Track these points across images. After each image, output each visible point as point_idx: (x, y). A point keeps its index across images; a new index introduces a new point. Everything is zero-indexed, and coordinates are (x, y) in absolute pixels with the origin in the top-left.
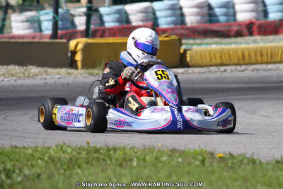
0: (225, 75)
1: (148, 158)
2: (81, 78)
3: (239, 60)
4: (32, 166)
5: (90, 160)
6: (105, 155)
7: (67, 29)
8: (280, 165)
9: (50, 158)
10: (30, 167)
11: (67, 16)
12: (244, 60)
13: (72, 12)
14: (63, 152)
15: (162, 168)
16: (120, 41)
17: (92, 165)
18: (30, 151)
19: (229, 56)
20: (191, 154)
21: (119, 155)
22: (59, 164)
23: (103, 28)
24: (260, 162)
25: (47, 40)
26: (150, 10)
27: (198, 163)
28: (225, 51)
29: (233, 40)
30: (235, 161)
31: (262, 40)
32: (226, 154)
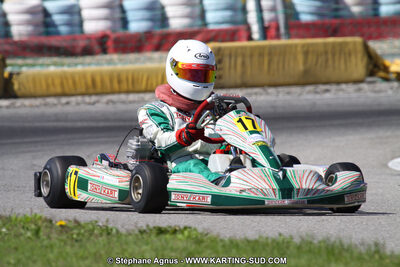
0: (68, 109)
3: (87, 87)
8: (145, 236)
12: (95, 88)
19: (74, 83)
20: (21, 221)
24: (117, 231)
27: (29, 234)
28: (68, 76)
29: (80, 60)
31: (120, 60)
32: (69, 221)
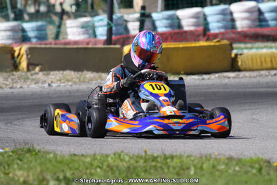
1: (205, 166)
5: (148, 168)
6: (162, 163)
7: (121, 34)
10: (90, 175)
11: (120, 22)
13: (126, 17)
14: (122, 160)
15: (220, 177)
16: (172, 46)
17: (150, 173)
18: (88, 160)
20: (248, 162)
21: (176, 163)
22: (117, 173)
25: (101, 46)
26: (201, 16)
27: (254, 171)
28: (276, 55)
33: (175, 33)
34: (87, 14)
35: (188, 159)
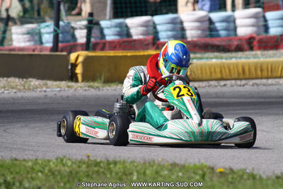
0: (225, 89)
1: (148, 172)
2: (81, 91)
3: (239, 74)
4: (32, 179)
5: (90, 173)
6: (105, 168)
7: (67, 41)
8: (280, 180)
9: (50, 171)
10: (30, 180)
11: (67, 29)
12: (244, 74)
13: (73, 25)
14: (64, 165)
16: (120, 54)
17: (92, 178)
18: (30, 164)
19: (230, 70)
20: (191, 168)
21: (119, 168)
22: (59, 178)
23: (103, 41)
24: (260, 177)
25: (48, 53)
26: (151, 24)
27: (198, 177)
28: (226, 66)
29: (234, 54)
30: (235, 176)
31: (263, 55)
32: (226, 169)
33: (124, 42)
34: (33, 20)
35: (131, 165)
